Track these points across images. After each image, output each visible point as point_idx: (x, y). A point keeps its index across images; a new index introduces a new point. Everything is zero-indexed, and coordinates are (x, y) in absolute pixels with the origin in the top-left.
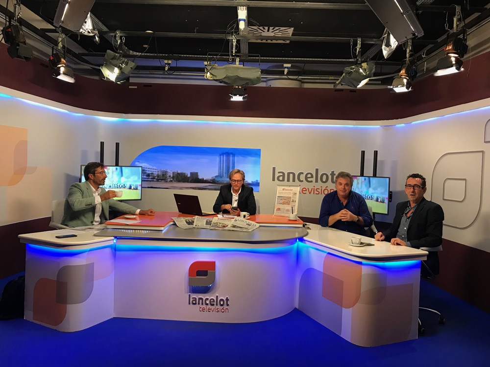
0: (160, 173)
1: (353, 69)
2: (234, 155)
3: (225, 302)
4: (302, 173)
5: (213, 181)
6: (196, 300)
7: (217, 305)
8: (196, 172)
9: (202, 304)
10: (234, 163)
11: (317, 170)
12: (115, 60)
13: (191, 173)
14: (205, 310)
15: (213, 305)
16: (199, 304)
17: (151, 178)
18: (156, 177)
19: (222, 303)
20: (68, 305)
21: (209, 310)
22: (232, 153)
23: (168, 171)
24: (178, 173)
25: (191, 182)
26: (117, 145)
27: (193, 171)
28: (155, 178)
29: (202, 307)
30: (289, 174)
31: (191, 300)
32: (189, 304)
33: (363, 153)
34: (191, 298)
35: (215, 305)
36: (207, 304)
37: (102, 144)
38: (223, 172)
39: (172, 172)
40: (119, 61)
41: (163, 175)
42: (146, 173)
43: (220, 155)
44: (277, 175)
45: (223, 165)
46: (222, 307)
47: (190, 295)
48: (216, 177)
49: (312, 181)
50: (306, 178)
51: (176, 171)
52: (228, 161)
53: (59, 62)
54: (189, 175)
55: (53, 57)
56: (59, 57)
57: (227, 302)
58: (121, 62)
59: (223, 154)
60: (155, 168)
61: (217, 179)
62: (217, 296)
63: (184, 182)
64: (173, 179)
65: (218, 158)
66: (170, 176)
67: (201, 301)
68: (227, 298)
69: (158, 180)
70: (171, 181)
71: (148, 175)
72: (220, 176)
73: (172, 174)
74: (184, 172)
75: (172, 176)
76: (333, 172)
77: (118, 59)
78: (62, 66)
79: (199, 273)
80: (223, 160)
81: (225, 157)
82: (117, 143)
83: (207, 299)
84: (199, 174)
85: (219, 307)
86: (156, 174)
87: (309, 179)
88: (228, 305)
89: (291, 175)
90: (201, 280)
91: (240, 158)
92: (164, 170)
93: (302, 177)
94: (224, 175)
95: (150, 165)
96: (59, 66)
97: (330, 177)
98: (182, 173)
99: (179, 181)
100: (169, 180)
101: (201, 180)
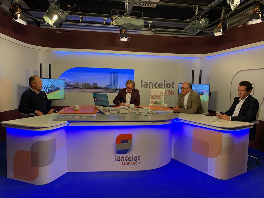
0: (75, 84)
1: (197, 22)
2: (117, 73)
3: (138, 158)
4: (157, 83)
5: (106, 88)
6: (120, 158)
7: (133, 160)
8: (96, 83)
9: (124, 160)
10: (118, 78)
11: (165, 81)
12: (56, 10)
13: (93, 84)
14: (126, 164)
15: (130, 160)
16: (121, 160)
17: (70, 87)
18: (73, 86)
19: (136, 159)
20: (40, 167)
21: (128, 164)
22: (116, 72)
23: (80, 82)
24: (85, 84)
25: (93, 89)
26: (50, 66)
27: (94, 83)
28: (71, 87)
29: (124, 162)
30: (150, 83)
31: (117, 158)
32: (116, 161)
33: (193, 71)
34: (117, 157)
35: (132, 161)
36: (127, 160)
37: (41, 65)
38: (111, 83)
39: (82, 83)
40: (58, 11)
41: (77, 85)
42: (66, 84)
43: (110, 73)
44: (143, 84)
45: (112, 79)
46: (136, 161)
47: (116, 155)
48: (108, 85)
49: (162, 87)
50: (159, 85)
51: (84, 83)
52: (114, 77)
53: (17, 10)
54: (92, 85)
55: (12, 7)
56: (16, 8)
57: (139, 158)
58: (59, 12)
59: (111, 73)
60: (72, 81)
61: (108, 87)
62: (133, 155)
63: (89, 89)
64: (83, 87)
65: (108, 75)
66: (81, 85)
67: (123, 159)
68: (139, 156)
69: (74, 88)
70: (82, 88)
71: (68, 85)
72: (110, 85)
73: (82, 84)
74: (89, 83)
75: (82, 85)
76: (173, 82)
77: (57, 10)
78: (19, 14)
79: (122, 142)
80: (112, 76)
81: (112, 74)
82: (49, 65)
83: (127, 157)
84: (98, 84)
85: (134, 161)
86: (72, 84)
87: (160, 86)
88: (139, 160)
89: (151, 84)
90: (123, 146)
91: (121, 75)
92: (77, 82)
93: (157, 85)
94: (112, 85)
95: (69, 79)
96: (17, 13)
97: (171, 85)
98: (88, 84)
99: (86, 88)
100: (80, 87)
101: (99, 87)
